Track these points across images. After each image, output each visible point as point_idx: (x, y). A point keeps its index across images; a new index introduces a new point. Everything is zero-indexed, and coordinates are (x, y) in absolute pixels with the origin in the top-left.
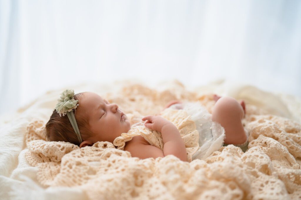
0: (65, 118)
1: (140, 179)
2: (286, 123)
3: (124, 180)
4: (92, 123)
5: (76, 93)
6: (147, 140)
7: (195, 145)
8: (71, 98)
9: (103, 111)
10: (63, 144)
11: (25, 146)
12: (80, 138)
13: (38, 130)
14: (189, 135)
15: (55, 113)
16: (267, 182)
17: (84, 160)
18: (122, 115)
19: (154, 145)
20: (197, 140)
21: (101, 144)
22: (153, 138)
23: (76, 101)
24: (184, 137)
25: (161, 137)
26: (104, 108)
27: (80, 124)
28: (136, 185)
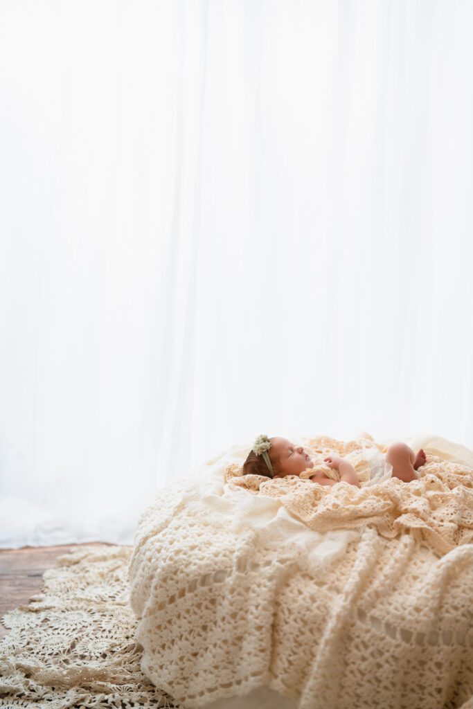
0: (260, 457)
1: (319, 496)
2: (456, 467)
3: (306, 495)
4: (281, 461)
5: (269, 438)
6: (327, 474)
7: (367, 480)
8: (265, 441)
9: (290, 452)
10: (259, 476)
11: (226, 482)
12: (272, 473)
13: (235, 471)
14: (362, 472)
15: (252, 453)
16: (415, 501)
17: (277, 485)
18: (307, 456)
19: (333, 479)
20: (369, 475)
21: (289, 477)
22: (332, 473)
23: (269, 443)
24: (359, 473)
25: (339, 473)
26: (292, 450)
27: (273, 462)
28: (316, 500)
